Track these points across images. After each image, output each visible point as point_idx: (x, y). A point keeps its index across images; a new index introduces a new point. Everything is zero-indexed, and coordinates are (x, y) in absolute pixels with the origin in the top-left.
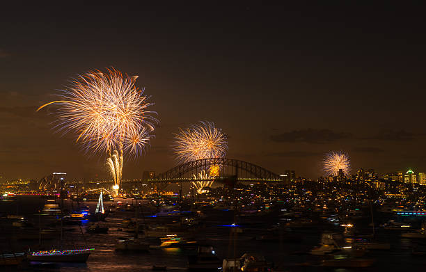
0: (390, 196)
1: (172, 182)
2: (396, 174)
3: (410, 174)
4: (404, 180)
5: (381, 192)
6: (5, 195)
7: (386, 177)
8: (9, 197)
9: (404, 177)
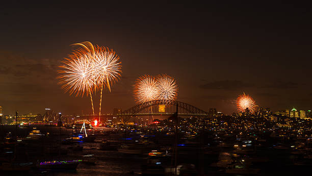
0: (280, 126)
1: (133, 116)
2: (284, 111)
3: (294, 111)
4: (290, 115)
5: (274, 123)
6: (22, 124)
7: (278, 113)
8: (24, 126)
9: (290, 113)
